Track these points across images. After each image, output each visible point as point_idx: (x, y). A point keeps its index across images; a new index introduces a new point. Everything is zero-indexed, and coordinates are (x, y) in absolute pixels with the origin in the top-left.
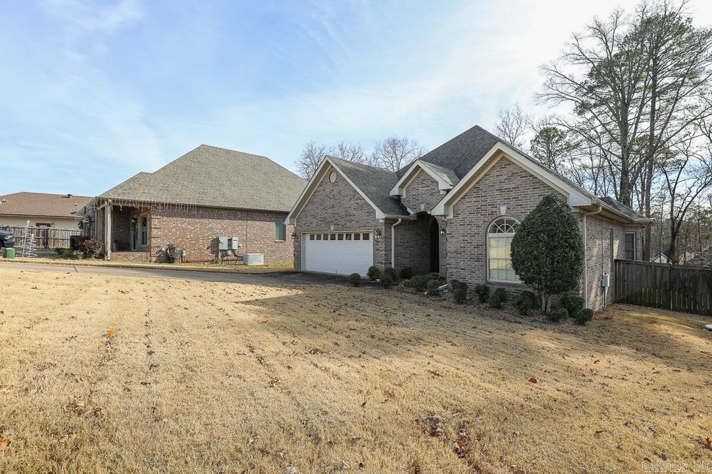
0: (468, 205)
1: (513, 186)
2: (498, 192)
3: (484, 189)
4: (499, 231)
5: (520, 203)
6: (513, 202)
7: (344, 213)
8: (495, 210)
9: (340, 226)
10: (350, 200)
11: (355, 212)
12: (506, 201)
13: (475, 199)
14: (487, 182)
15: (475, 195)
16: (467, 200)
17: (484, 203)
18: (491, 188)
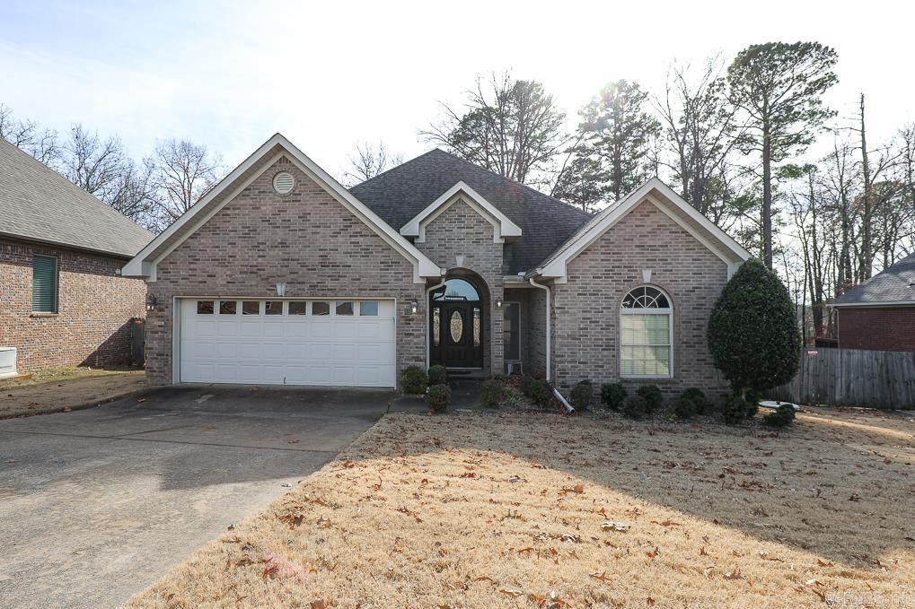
0: (593, 263)
1: (660, 243)
2: (638, 250)
3: (617, 243)
4: (637, 306)
5: (669, 267)
6: (659, 266)
7: (316, 260)
8: (633, 274)
9: (306, 287)
10: (335, 235)
11: (349, 261)
12: (650, 264)
13: (603, 257)
14: (622, 233)
15: (603, 250)
16: (590, 256)
17: (616, 264)
18: (627, 243)
